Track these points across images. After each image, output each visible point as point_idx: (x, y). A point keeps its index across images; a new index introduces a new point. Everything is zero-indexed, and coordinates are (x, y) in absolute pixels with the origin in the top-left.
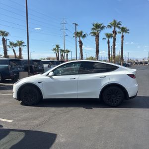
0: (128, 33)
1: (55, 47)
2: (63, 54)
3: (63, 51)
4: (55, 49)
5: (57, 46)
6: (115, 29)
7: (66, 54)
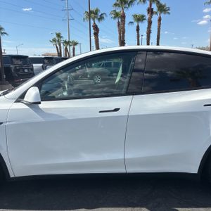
0: (169, 13)
1: (55, 36)
2: (68, 47)
3: (67, 43)
4: (54, 40)
5: (58, 35)
6: (151, 5)
7: (72, 48)
